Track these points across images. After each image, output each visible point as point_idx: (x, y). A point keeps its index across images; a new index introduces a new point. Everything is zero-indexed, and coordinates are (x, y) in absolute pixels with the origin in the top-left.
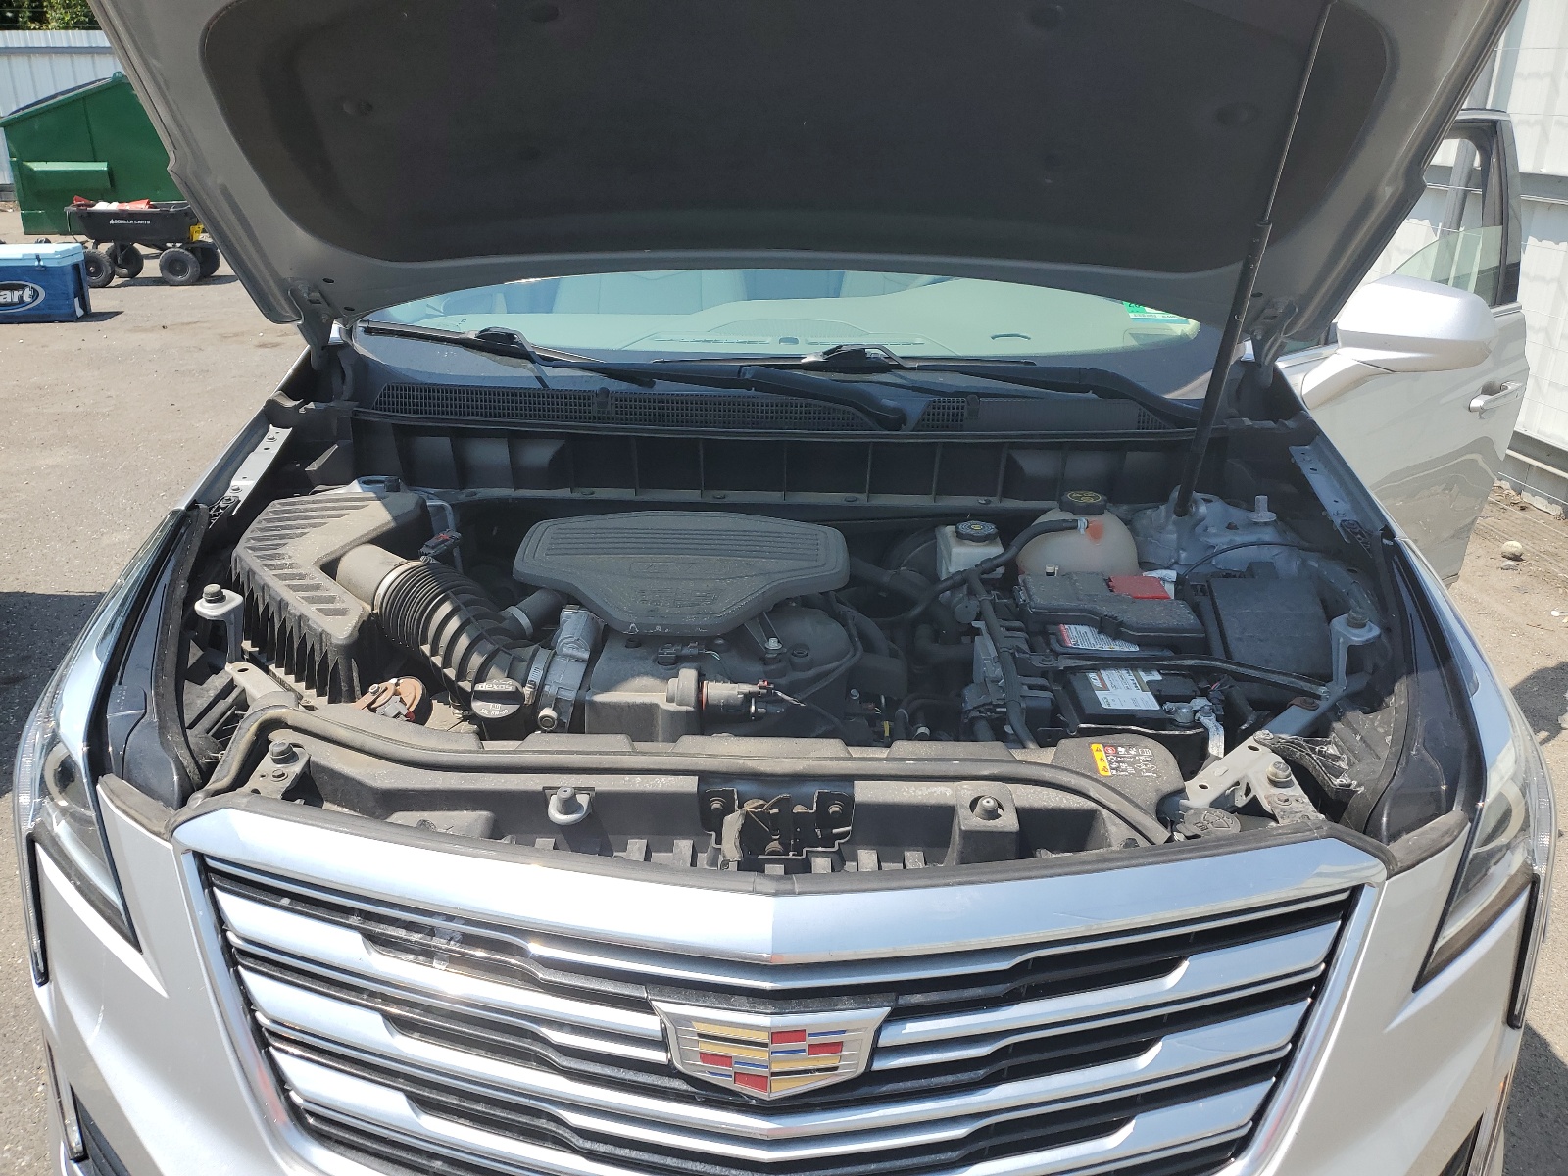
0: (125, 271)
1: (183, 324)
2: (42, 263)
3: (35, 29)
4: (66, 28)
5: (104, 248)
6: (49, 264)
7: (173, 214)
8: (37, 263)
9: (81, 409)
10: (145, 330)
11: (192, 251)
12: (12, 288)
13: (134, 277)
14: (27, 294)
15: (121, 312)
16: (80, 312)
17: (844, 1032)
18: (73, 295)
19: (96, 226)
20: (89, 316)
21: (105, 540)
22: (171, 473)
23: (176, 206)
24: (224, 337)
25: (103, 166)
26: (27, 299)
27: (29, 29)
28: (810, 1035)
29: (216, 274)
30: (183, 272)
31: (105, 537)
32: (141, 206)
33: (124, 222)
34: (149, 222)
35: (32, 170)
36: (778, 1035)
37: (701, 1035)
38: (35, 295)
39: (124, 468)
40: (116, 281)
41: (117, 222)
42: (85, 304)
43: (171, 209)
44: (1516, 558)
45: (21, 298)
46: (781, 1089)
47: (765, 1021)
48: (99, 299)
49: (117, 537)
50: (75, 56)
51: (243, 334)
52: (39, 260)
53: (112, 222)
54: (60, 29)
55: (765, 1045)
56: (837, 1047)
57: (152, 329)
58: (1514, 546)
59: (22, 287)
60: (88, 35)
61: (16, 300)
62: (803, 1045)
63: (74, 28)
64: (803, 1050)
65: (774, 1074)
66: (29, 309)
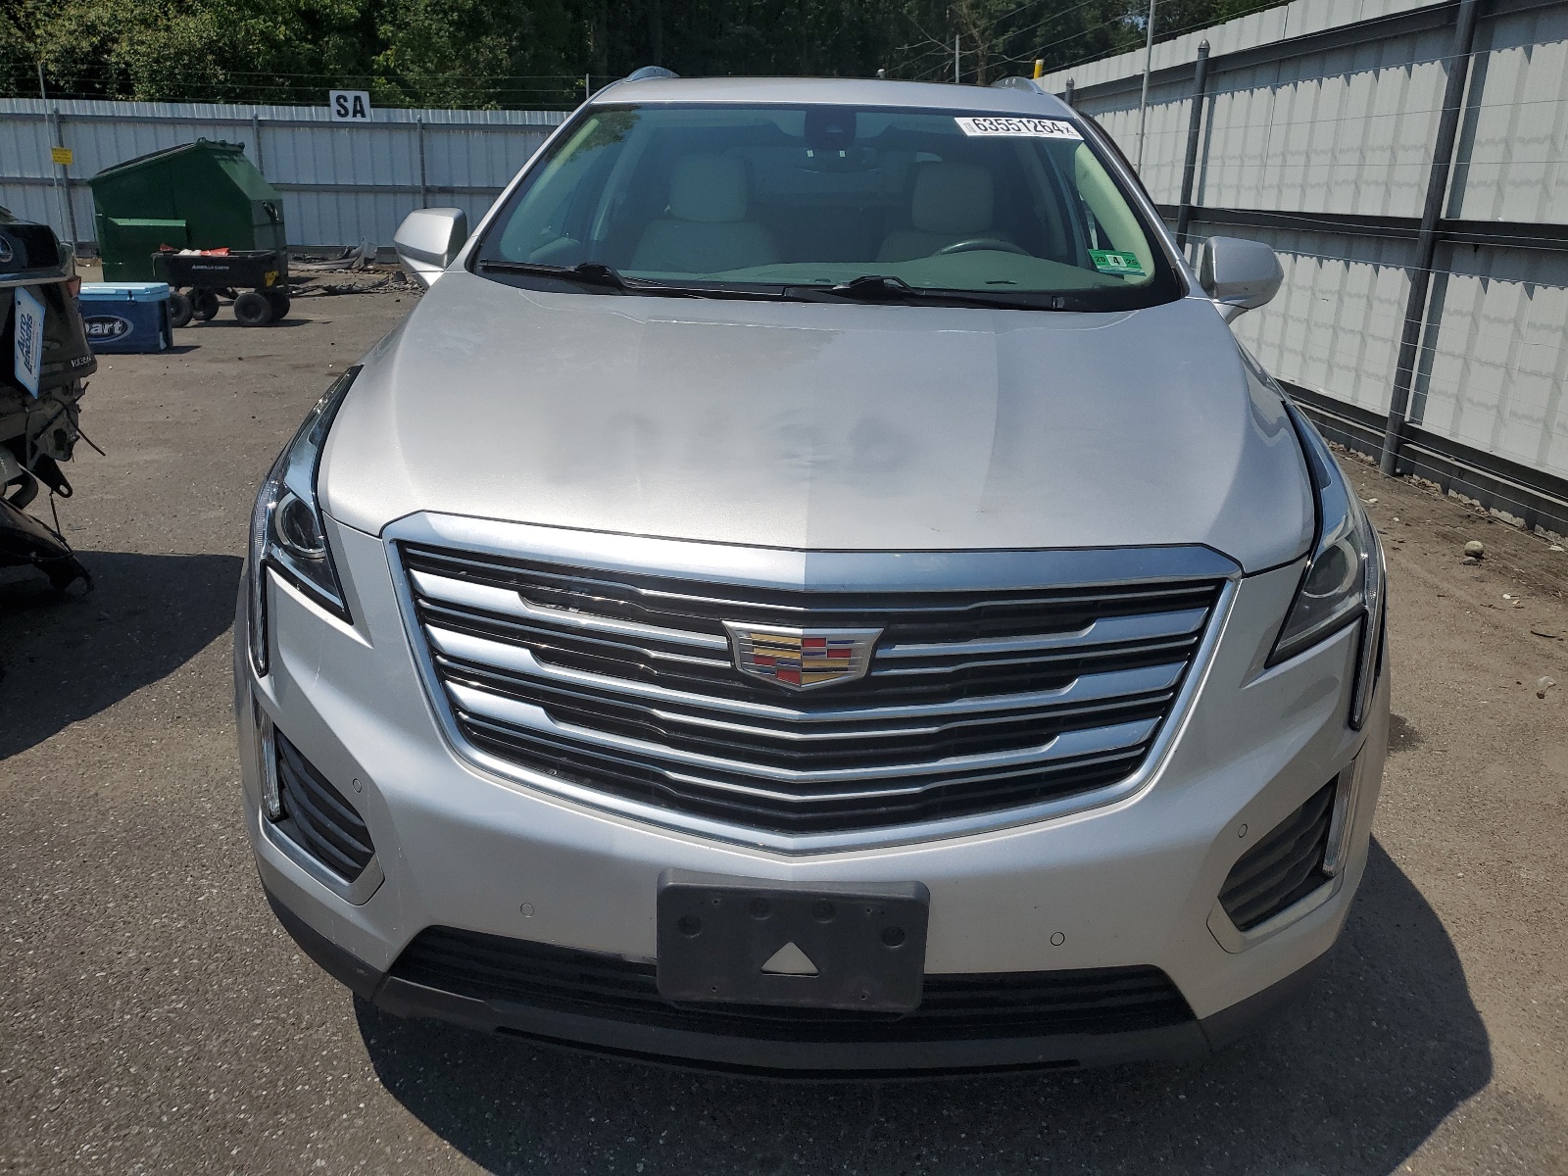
0: (201, 313)
1: (258, 357)
2: (133, 299)
3: (121, 100)
4: (151, 100)
5: (184, 291)
6: (140, 299)
7: (250, 261)
8: (128, 299)
9: (170, 420)
10: (223, 361)
11: (265, 295)
12: (103, 321)
13: (208, 320)
14: (117, 325)
15: (199, 347)
16: (163, 345)
17: (852, 642)
18: (158, 328)
19: (178, 272)
20: (171, 349)
21: (203, 516)
22: (256, 468)
23: (253, 254)
24: (296, 367)
25: (182, 223)
26: (117, 331)
27: (117, 100)
28: (829, 642)
29: (285, 318)
30: (255, 314)
31: (202, 514)
32: (222, 253)
33: (206, 267)
34: (227, 268)
35: (115, 224)
36: (806, 640)
37: (754, 642)
38: (124, 327)
39: (215, 464)
40: (193, 322)
41: (198, 267)
42: (168, 339)
43: (249, 256)
44: (1478, 555)
45: (111, 330)
46: (810, 683)
47: (799, 631)
48: (179, 337)
49: (213, 514)
50: (159, 127)
51: (313, 366)
52: (131, 296)
53: (194, 267)
54: (145, 101)
55: (798, 648)
56: (847, 653)
57: (230, 360)
58: (1476, 545)
59: (113, 321)
60: (172, 108)
61: (106, 332)
62: (824, 649)
63: (159, 100)
64: (824, 653)
65: (804, 670)
66: (120, 340)
